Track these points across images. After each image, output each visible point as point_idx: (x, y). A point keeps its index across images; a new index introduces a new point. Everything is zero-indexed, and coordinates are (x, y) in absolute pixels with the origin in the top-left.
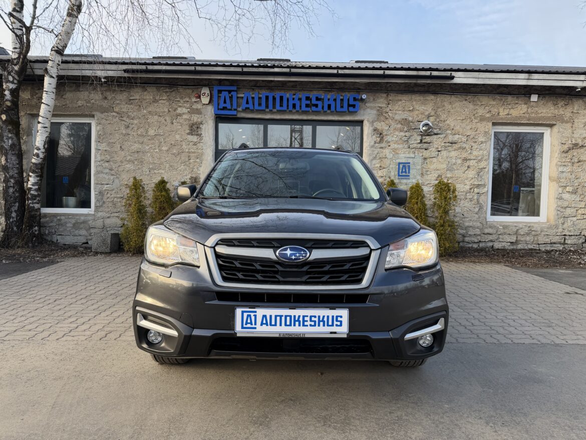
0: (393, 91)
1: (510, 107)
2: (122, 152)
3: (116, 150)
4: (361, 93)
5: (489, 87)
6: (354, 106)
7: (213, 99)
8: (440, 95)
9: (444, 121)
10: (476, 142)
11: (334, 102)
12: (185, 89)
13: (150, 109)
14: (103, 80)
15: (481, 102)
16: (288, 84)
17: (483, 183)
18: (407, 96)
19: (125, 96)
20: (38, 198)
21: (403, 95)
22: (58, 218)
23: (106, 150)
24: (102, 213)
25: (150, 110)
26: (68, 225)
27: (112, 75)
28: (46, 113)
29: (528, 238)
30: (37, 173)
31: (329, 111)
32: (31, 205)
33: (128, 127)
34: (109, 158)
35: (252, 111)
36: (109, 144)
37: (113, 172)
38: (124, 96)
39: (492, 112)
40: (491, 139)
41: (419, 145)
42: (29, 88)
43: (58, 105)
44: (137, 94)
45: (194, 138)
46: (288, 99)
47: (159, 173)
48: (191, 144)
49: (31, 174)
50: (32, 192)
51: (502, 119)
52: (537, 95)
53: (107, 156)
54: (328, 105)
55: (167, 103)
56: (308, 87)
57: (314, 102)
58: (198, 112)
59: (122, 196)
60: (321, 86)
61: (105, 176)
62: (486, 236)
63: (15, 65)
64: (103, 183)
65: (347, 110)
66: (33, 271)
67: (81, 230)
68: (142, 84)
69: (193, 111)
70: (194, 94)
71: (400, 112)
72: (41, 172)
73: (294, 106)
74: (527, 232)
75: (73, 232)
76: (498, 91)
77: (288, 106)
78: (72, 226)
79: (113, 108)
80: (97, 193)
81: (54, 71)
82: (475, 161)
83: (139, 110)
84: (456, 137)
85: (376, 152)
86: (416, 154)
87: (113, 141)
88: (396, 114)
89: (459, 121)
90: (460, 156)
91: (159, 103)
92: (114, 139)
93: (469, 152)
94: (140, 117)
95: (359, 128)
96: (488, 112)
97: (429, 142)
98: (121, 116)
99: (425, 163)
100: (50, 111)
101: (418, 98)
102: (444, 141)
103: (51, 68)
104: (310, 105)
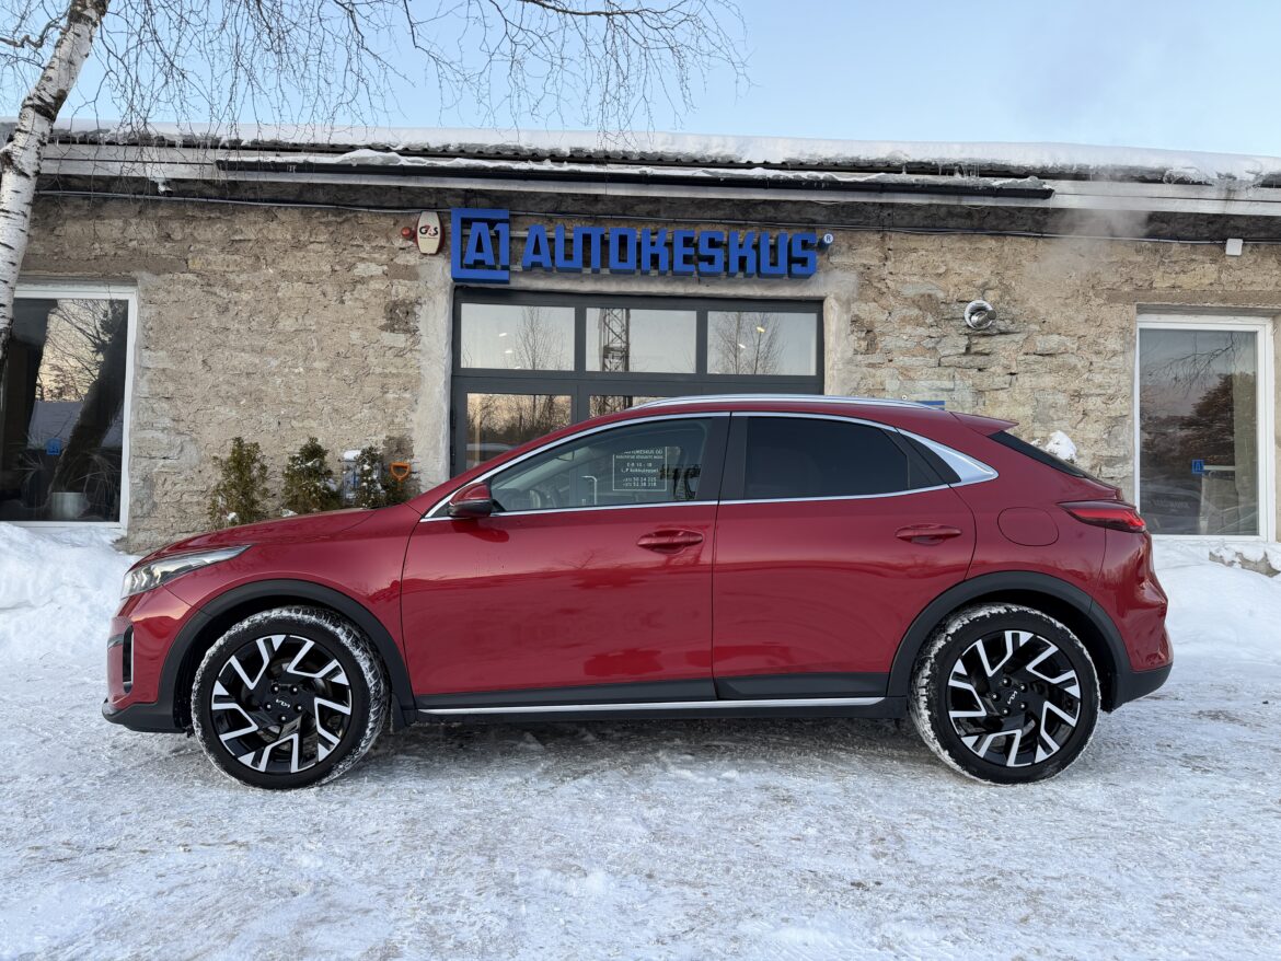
0: (893, 226)
1: (1177, 269)
2: (209, 375)
3: (191, 369)
4: (818, 231)
6: (803, 261)
7: (449, 243)
8: (1009, 239)
9: (1022, 302)
10: (1098, 353)
11: (754, 252)
12: (376, 215)
13: (284, 266)
14: (162, 188)
15: (1108, 256)
16: (636, 208)
17: (1122, 453)
18: (933, 237)
19: (219, 233)
21: (920, 238)
23: (164, 370)
24: (149, 534)
25: (285, 268)
31: (740, 275)
33: (226, 310)
34: (171, 387)
35: (548, 272)
36: (172, 353)
37: (182, 427)
38: (216, 232)
39: (1134, 281)
40: (1134, 345)
41: (965, 360)
43: (42, 251)
44: (250, 227)
45: (400, 340)
46: (639, 244)
47: (304, 427)
48: (389, 353)
51: (1160, 297)
52: (1241, 241)
53: (166, 384)
54: (740, 258)
55: (330, 252)
56: (687, 215)
57: (705, 250)
58: (410, 273)
59: (203, 488)
60: (720, 213)
61: (159, 435)
64: (153, 454)
65: (786, 277)
68: (266, 201)
69: (394, 272)
70: (398, 229)
71: (915, 279)
73: (655, 260)
76: (1147, 230)
77: (639, 261)
79: (187, 261)
80: (137, 481)
81: (27, 160)
82: (1099, 400)
83: (255, 268)
84: (1053, 341)
85: (859, 376)
86: (958, 382)
87: (184, 345)
88: (905, 282)
89: (1058, 301)
90: (1065, 387)
91: (308, 251)
92: (187, 340)
93: (1085, 376)
94: (258, 283)
95: (813, 317)
96: (1127, 281)
97: (987, 351)
98: (207, 281)
99: (981, 403)
100: (14, 264)
101: (958, 245)
102: (1024, 351)
103: (21, 151)
104: (695, 258)
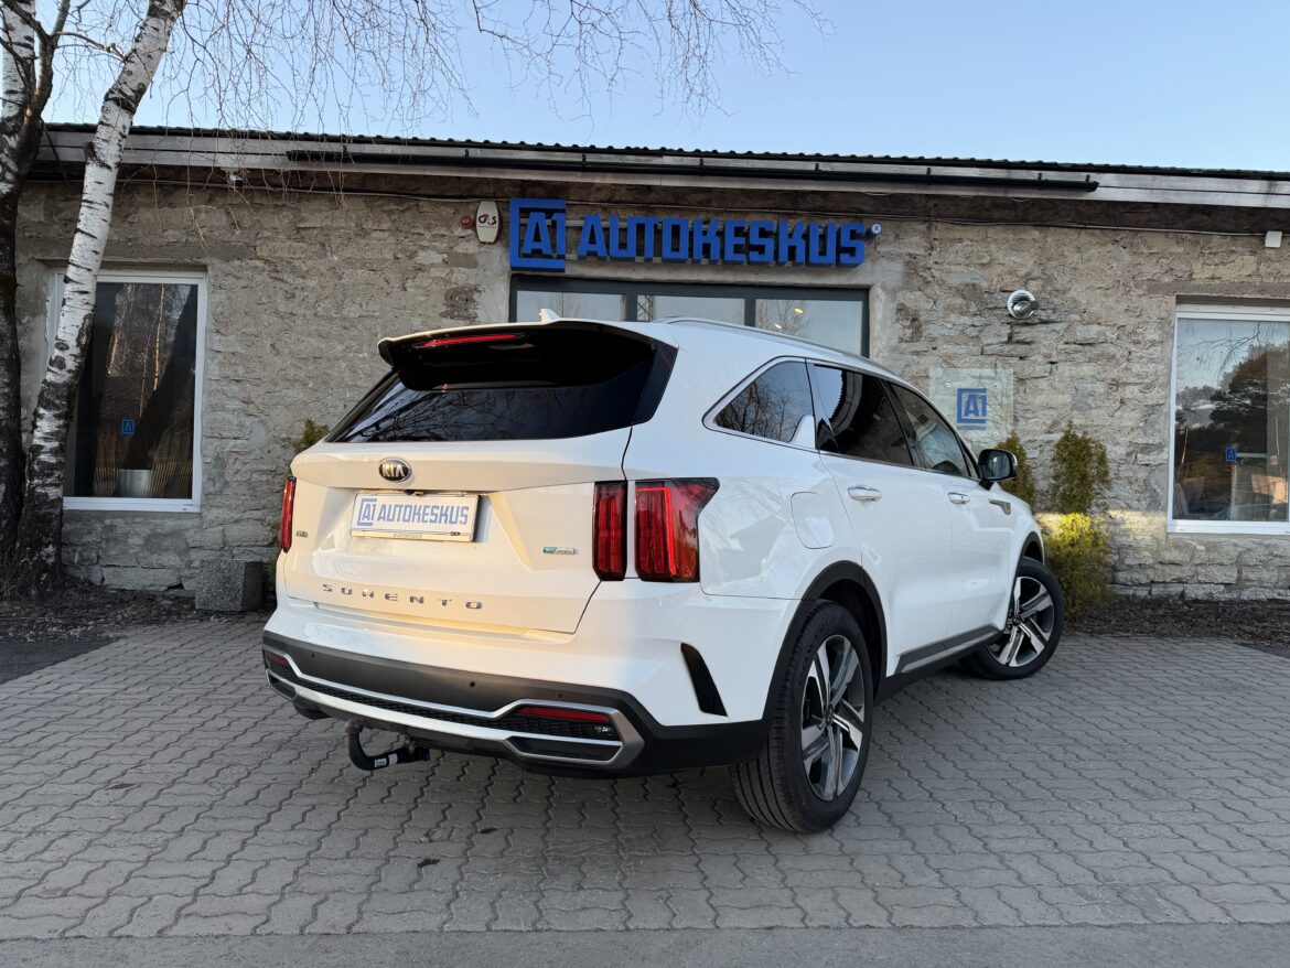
0: (939, 216)
1: (1217, 260)
2: (277, 359)
3: (260, 353)
4: (866, 221)
5: (1167, 212)
6: (852, 251)
7: (506, 231)
8: (1052, 229)
9: (1064, 292)
10: (1139, 343)
11: (804, 241)
12: (437, 205)
13: (347, 253)
14: (233, 178)
15: (1149, 247)
16: (688, 197)
17: (1158, 441)
18: (976, 229)
19: (286, 221)
20: (57, 474)
21: (965, 228)
22: (108, 522)
23: (234, 354)
24: (221, 511)
25: (349, 255)
26: (130, 540)
27: (256, 167)
28: (87, 255)
29: (1266, 575)
30: (58, 408)
31: (789, 264)
32: (39, 490)
33: (294, 296)
34: (241, 371)
35: (603, 262)
36: (243, 337)
37: (251, 408)
38: (283, 220)
39: (1175, 273)
40: (1173, 335)
41: (1007, 348)
42: (43, 196)
43: (116, 238)
44: (316, 215)
46: (691, 234)
49: (42, 411)
50: (43, 457)
51: (1198, 287)
52: (1280, 234)
53: (236, 368)
54: (790, 247)
55: (392, 240)
56: (738, 204)
57: (755, 240)
58: (470, 262)
59: (274, 467)
60: (770, 203)
61: (230, 416)
62: (1166, 568)
63: (10, 134)
64: (225, 434)
65: (834, 266)
66: (47, 670)
67: (164, 554)
69: (454, 260)
70: (458, 218)
71: (959, 268)
72: (70, 407)
73: (706, 249)
74: (1262, 558)
75: (145, 558)
76: (1188, 222)
77: (691, 250)
78: (140, 542)
79: (255, 248)
80: (207, 460)
81: (110, 151)
82: (1136, 388)
83: (321, 255)
84: (1093, 331)
85: (903, 364)
86: (999, 370)
87: (252, 330)
88: (949, 272)
89: (1098, 291)
90: (1103, 375)
91: (372, 239)
92: (256, 324)
93: (1123, 366)
94: (324, 271)
95: (858, 305)
96: (1167, 272)
97: (1029, 340)
98: (274, 267)
99: (1022, 391)
100: (96, 252)
101: (1003, 235)
102: (1064, 340)
103: (105, 144)
104: (745, 247)
